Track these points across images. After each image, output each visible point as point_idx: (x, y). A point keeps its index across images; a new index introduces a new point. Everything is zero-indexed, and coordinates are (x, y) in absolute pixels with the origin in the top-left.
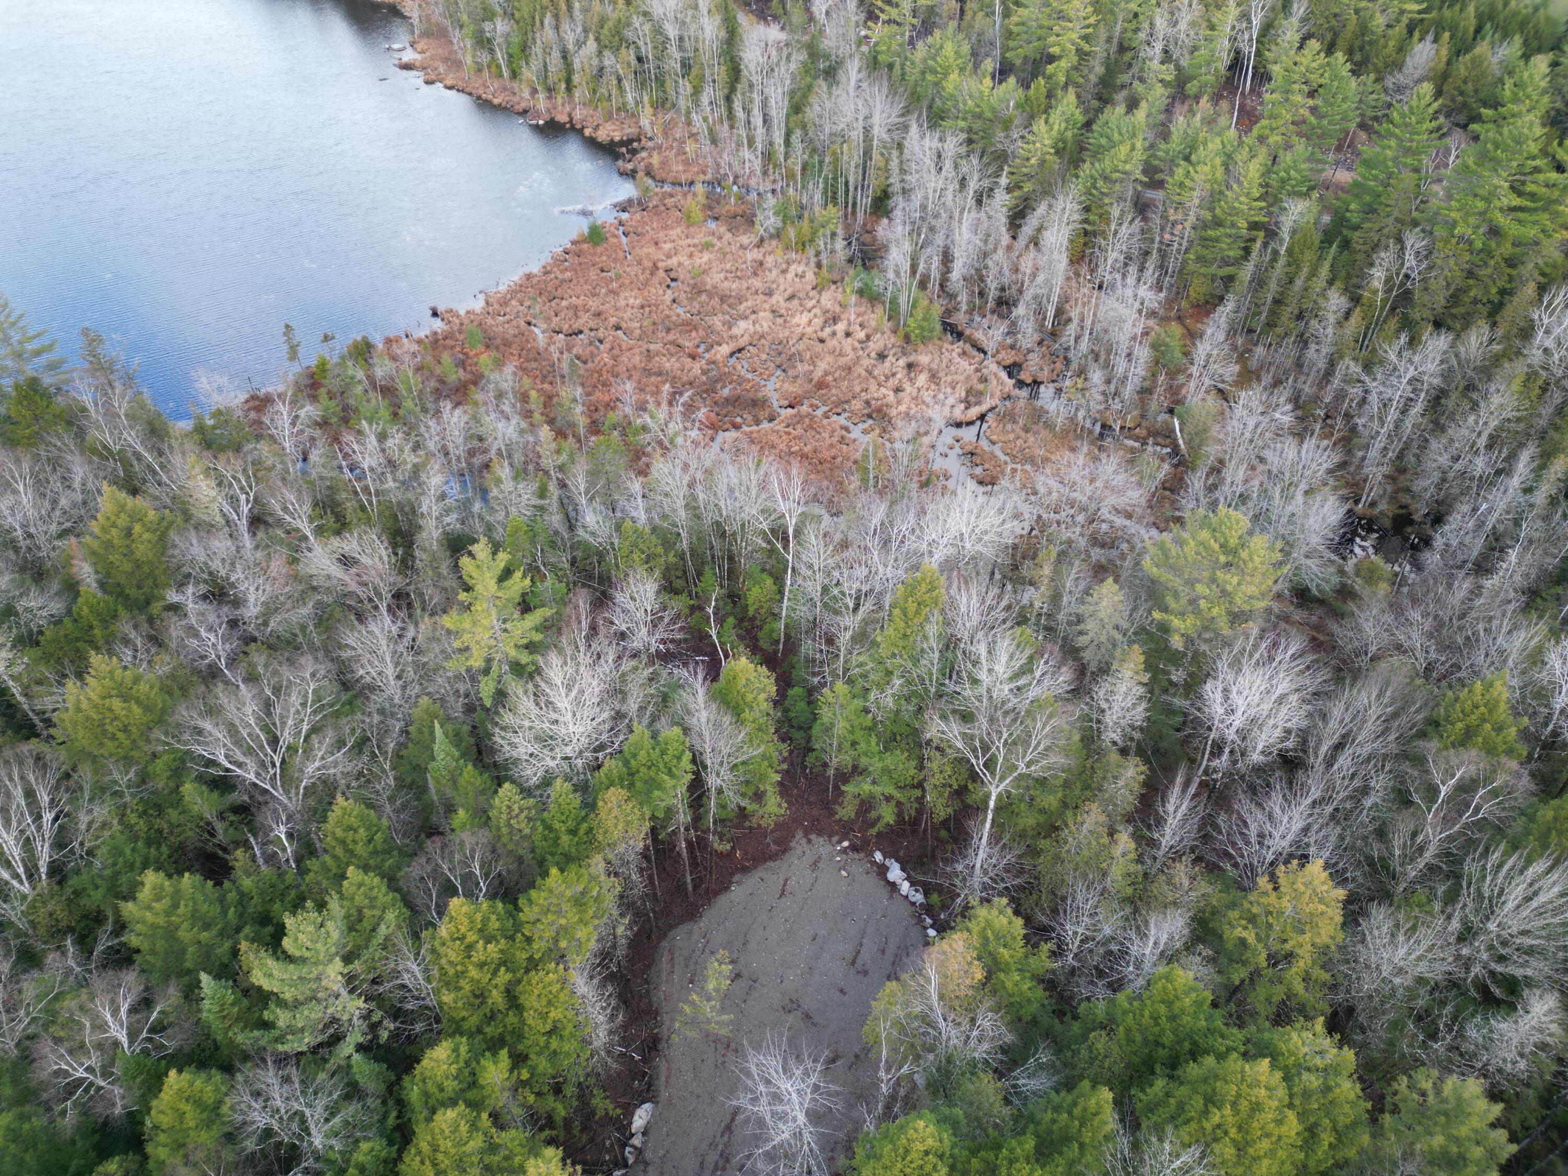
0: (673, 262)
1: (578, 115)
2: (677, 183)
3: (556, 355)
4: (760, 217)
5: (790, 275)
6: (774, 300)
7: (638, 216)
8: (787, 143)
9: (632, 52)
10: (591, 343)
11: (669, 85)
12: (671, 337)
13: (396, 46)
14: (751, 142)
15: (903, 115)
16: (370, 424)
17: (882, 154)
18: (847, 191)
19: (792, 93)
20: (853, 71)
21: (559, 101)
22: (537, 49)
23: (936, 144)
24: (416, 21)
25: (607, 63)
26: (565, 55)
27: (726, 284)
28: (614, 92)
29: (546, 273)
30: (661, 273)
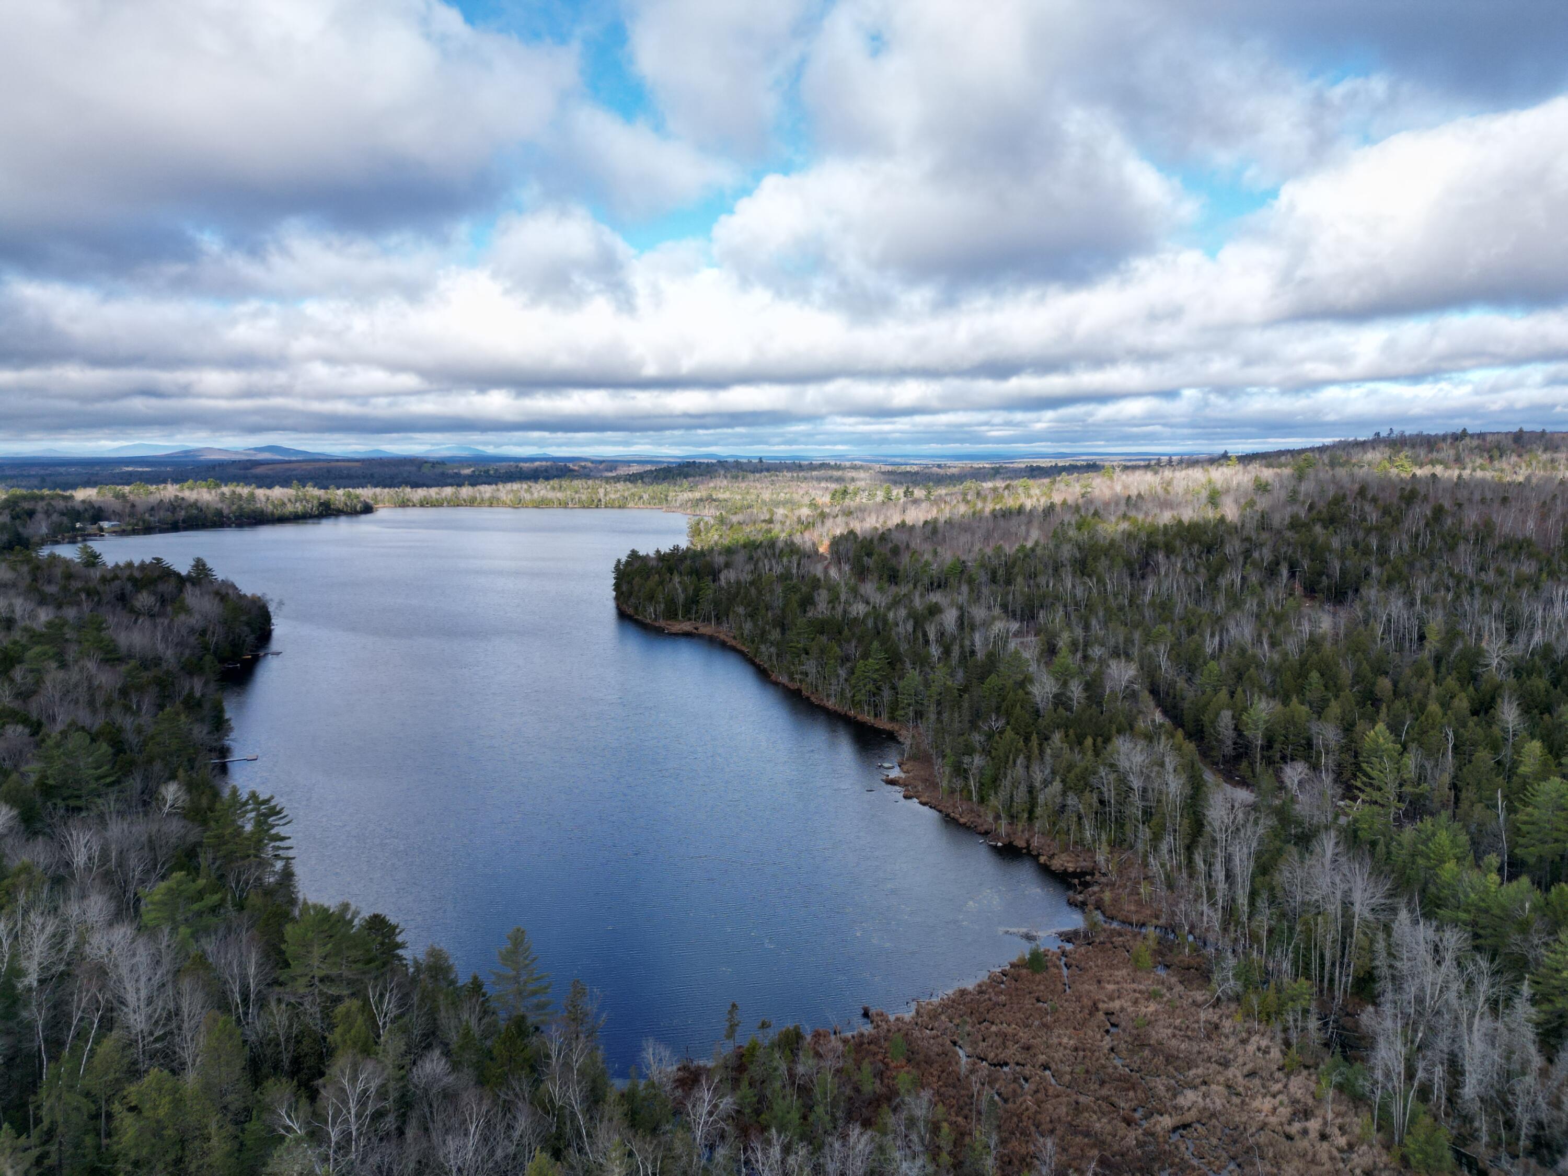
0: (1116, 1005)
1: (1035, 842)
2: (1126, 922)
3: (975, 1088)
4: (1216, 977)
5: (1251, 1048)
6: (1230, 1073)
7: (1082, 950)
8: (1252, 903)
9: (1095, 796)
10: (1015, 1080)
11: (1129, 828)
12: (1104, 1092)
13: (886, 765)
14: (1211, 893)
15: (1390, 896)
16: (779, 1133)
17: (1365, 934)
18: (1322, 966)
19: (1259, 855)
20: (1328, 844)
21: (1020, 828)
22: (1006, 783)
23: (1431, 934)
24: (907, 747)
25: (1069, 802)
26: (1031, 790)
27: (1174, 1042)
28: (1073, 827)
29: (981, 992)
30: (1101, 1015)
